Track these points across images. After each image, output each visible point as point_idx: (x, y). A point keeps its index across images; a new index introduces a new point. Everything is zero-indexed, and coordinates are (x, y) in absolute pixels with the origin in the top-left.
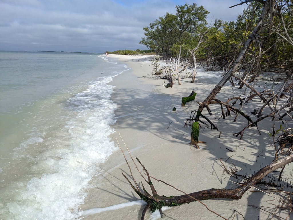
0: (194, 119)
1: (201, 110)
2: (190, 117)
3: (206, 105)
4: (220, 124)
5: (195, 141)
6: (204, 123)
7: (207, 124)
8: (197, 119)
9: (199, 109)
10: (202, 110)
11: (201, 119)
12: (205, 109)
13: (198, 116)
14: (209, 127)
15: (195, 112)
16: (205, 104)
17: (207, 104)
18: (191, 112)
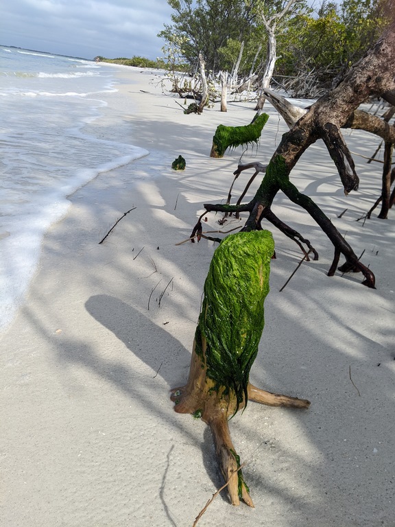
0: (245, 208)
1: (288, 158)
2: (230, 196)
3: (329, 125)
4: (377, 247)
5: (216, 389)
6: (290, 233)
7: (307, 242)
8: (261, 208)
9: (279, 150)
10: (297, 157)
11: (283, 208)
12: (319, 147)
13: (267, 193)
14: (316, 258)
15: (252, 171)
16: (324, 120)
17: (333, 121)
18: (237, 173)
